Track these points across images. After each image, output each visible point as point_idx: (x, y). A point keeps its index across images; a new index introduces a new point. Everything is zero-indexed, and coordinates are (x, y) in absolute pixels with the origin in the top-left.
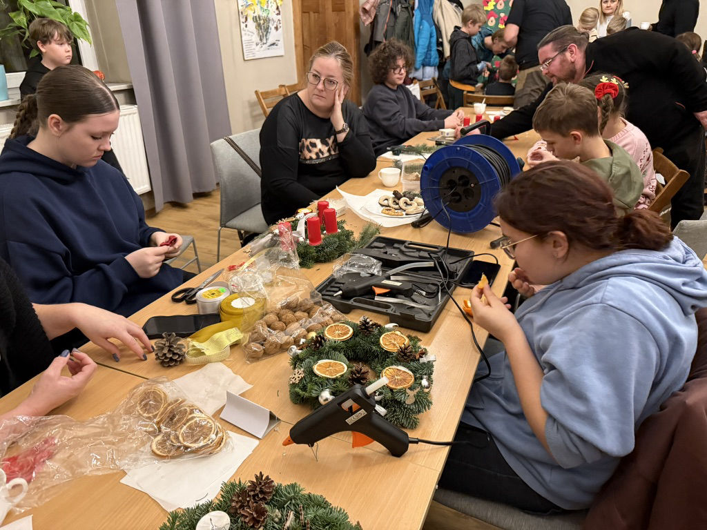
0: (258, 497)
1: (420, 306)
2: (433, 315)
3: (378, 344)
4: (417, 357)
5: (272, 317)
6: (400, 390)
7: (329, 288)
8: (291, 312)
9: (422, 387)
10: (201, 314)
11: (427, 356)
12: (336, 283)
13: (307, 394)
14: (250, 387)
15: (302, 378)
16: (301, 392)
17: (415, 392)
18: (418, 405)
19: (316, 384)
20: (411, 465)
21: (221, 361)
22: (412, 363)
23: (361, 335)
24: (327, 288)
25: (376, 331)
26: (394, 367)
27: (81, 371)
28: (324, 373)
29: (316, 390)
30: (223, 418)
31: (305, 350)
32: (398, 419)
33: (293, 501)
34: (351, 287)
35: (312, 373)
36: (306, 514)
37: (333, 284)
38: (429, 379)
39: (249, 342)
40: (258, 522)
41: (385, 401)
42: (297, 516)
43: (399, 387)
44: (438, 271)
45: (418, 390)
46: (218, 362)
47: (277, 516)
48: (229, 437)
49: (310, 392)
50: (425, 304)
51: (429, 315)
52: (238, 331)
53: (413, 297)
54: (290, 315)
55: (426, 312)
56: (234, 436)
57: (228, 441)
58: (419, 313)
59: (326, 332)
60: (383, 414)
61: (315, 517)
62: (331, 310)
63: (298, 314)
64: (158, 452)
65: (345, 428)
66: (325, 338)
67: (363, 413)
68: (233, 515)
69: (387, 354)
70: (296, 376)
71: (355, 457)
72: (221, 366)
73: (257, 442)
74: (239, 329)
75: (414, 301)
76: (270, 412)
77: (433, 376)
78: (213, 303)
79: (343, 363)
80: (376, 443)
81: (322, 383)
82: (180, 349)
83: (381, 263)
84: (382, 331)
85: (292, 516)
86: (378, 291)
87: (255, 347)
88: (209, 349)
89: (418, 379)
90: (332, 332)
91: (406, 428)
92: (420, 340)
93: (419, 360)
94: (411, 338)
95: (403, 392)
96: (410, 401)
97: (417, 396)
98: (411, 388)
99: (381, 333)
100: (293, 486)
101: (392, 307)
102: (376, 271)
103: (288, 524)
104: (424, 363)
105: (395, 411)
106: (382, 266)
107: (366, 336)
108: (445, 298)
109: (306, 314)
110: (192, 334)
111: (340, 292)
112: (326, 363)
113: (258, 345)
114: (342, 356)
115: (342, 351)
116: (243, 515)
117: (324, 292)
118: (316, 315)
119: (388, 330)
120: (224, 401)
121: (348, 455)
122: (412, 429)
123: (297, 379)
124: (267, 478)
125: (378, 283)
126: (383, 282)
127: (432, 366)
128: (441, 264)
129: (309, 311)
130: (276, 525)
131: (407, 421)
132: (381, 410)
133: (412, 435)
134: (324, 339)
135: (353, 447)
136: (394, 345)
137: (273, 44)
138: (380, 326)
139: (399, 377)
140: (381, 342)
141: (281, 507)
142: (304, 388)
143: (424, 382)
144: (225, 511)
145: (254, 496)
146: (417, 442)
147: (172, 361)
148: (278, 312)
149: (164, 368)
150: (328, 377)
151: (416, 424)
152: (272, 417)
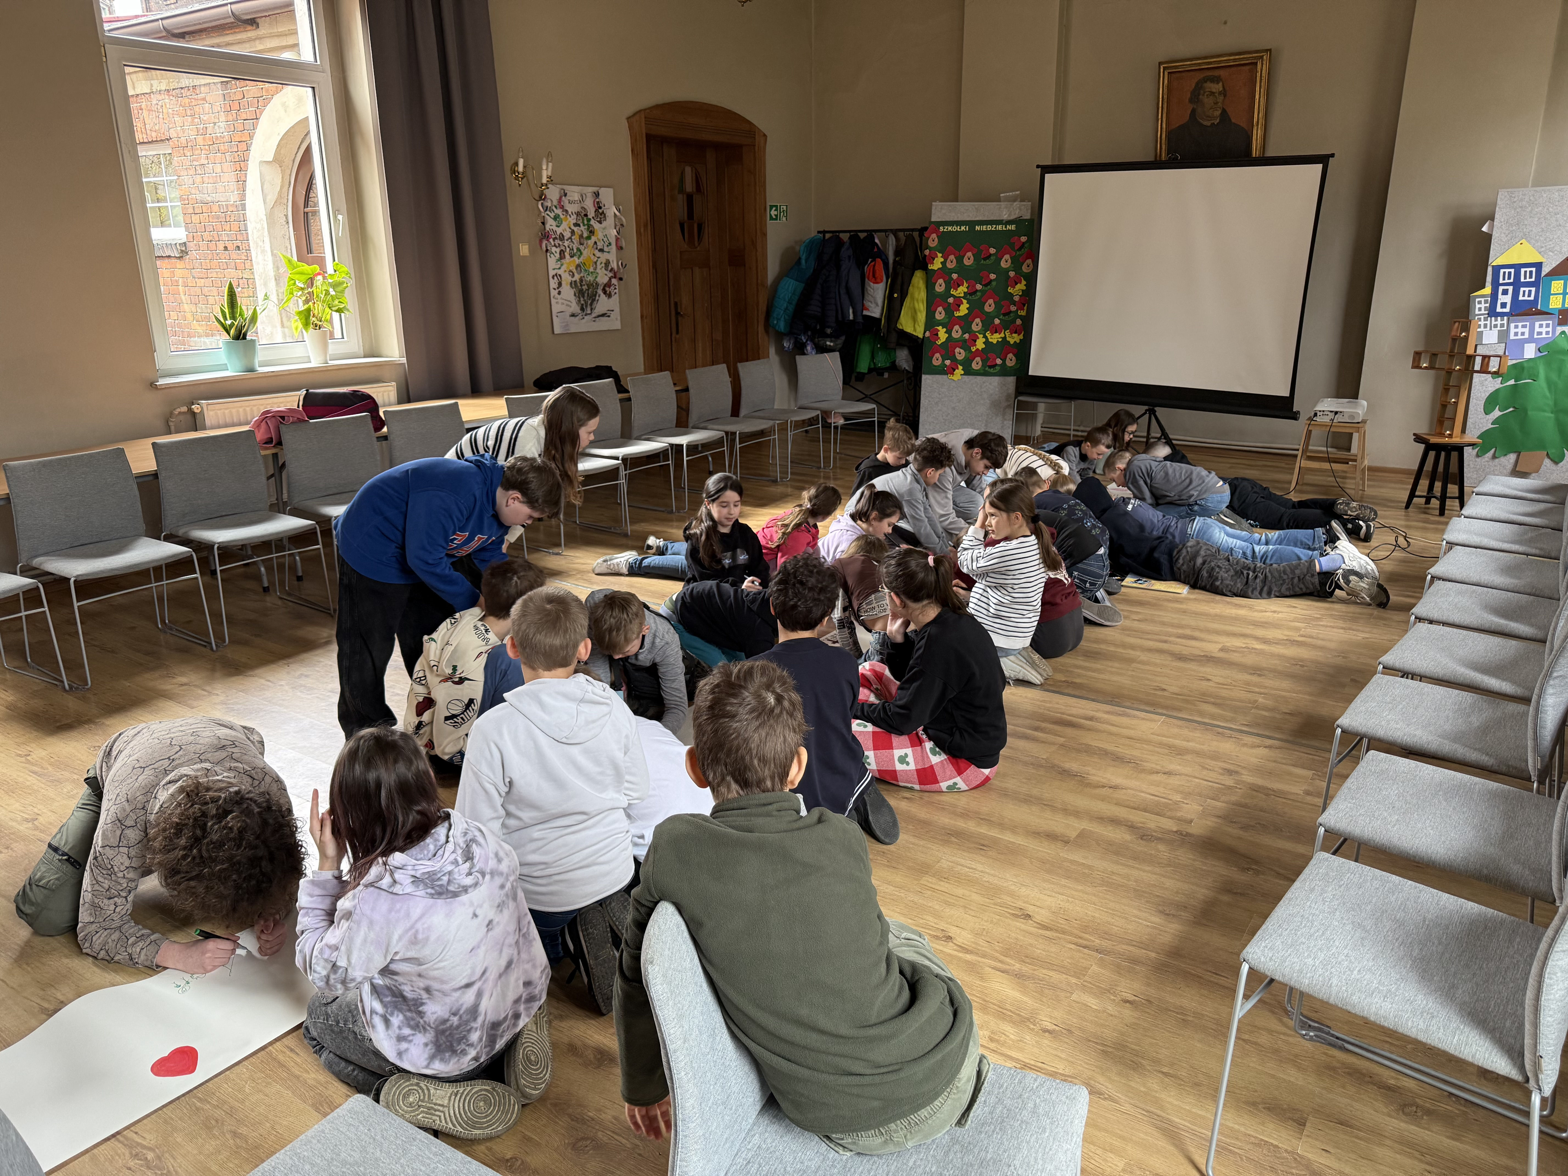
137: (603, 315)
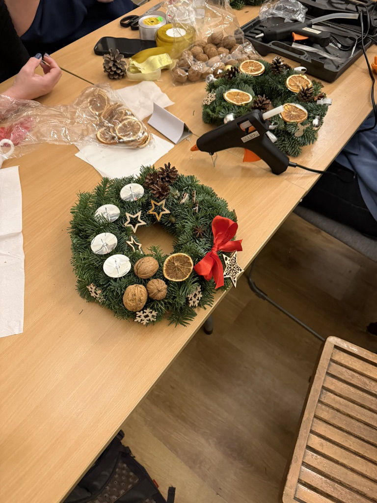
0: (165, 180)
1: (332, 56)
2: (341, 67)
3: (283, 83)
4: (316, 98)
5: (199, 49)
6: (293, 123)
7: (252, 30)
8: (215, 47)
9: (312, 125)
10: (142, 39)
11: (325, 99)
12: (261, 26)
13: (215, 115)
14: (173, 103)
15: (213, 102)
16: (210, 113)
17: (306, 126)
18: (305, 139)
19: (224, 107)
20: (285, 182)
21: (153, 81)
22: (309, 104)
23: (270, 74)
24: (250, 29)
25: (285, 72)
26: (293, 104)
27: (49, 72)
28: (233, 100)
29: (223, 113)
30: (151, 124)
31: (220, 79)
32: (285, 147)
33: (190, 187)
34: (272, 30)
35: (222, 98)
36: (198, 197)
37: (257, 27)
38: (321, 120)
39: (176, 68)
40: (163, 195)
41: (278, 131)
42: (191, 197)
43: (292, 121)
44: (361, 26)
45: (308, 126)
46: (150, 81)
47: (176, 194)
48: (153, 138)
49: (218, 113)
50: (337, 56)
51: (338, 67)
52: (169, 58)
53: (327, 47)
54: (214, 48)
55: (336, 64)
56: (156, 138)
57: (151, 141)
58: (329, 64)
59: (241, 67)
60: (273, 141)
61: (203, 200)
62: (250, 49)
63: (221, 49)
64: (101, 140)
65: (240, 144)
66: (239, 70)
67: (256, 134)
68: (147, 188)
69: (290, 93)
70: (209, 99)
71: (243, 169)
72: (153, 84)
73: (172, 146)
74: (170, 56)
75: (327, 52)
76: (185, 124)
77: (325, 119)
78: (152, 30)
79: (249, 95)
80: (262, 161)
81: (229, 108)
82: (123, 66)
83: (307, 10)
84: (290, 72)
85: (187, 196)
86: (297, 37)
87: (180, 72)
88: (144, 69)
89: (310, 118)
90: (246, 67)
91: (290, 155)
92: (323, 87)
93: (316, 102)
94: (315, 83)
95: (295, 125)
96: (298, 134)
97: (306, 131)
98: (302, 124)
99: (289, 74)
100: (192, 178)
101: (306, 53)
102: (300, 17)
103: (183, 201)
104: (320, 105)
105: (284, 140)
106: (307, 13)
107: (275, 75)
108: (358, 52)
109: (228, 51)
110: (133, 55)
111: (262, 35)
112: (236, 92)
113: (183, 71)
114: (251, 89)
115: (252, 85)
116: (153, 189)
117: (247, 33)
118: (236, 52)
119: (296, 73)
120: (151, 111)
121: (239, 167)
122: (294, 157)
123: (209, 101)
124: (174, 168)
125: (299, 29)
126: (304, 29)
127: (326, 109)
128: (365, 18)
129: (230, 48)
130: (175, 200)
131: (292, 149)
132: (273, 137)
133: (292, 160)
134: (237, 71)
135: (244, 161)
136: (298, 86)
138: (289, 68)
139: (294, 113)
140: (287, 82)
141: (180, 190)
142: (213, 111)
143: (316, 122)
144: (141, 185)
145: (162, 179)
146: (295, 166)
147: (115, 74)
148: (204, 45)
149: (110, 80)
150: (235, 103)
151: (298, 153)
152: (186, 130)
